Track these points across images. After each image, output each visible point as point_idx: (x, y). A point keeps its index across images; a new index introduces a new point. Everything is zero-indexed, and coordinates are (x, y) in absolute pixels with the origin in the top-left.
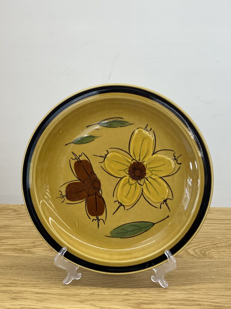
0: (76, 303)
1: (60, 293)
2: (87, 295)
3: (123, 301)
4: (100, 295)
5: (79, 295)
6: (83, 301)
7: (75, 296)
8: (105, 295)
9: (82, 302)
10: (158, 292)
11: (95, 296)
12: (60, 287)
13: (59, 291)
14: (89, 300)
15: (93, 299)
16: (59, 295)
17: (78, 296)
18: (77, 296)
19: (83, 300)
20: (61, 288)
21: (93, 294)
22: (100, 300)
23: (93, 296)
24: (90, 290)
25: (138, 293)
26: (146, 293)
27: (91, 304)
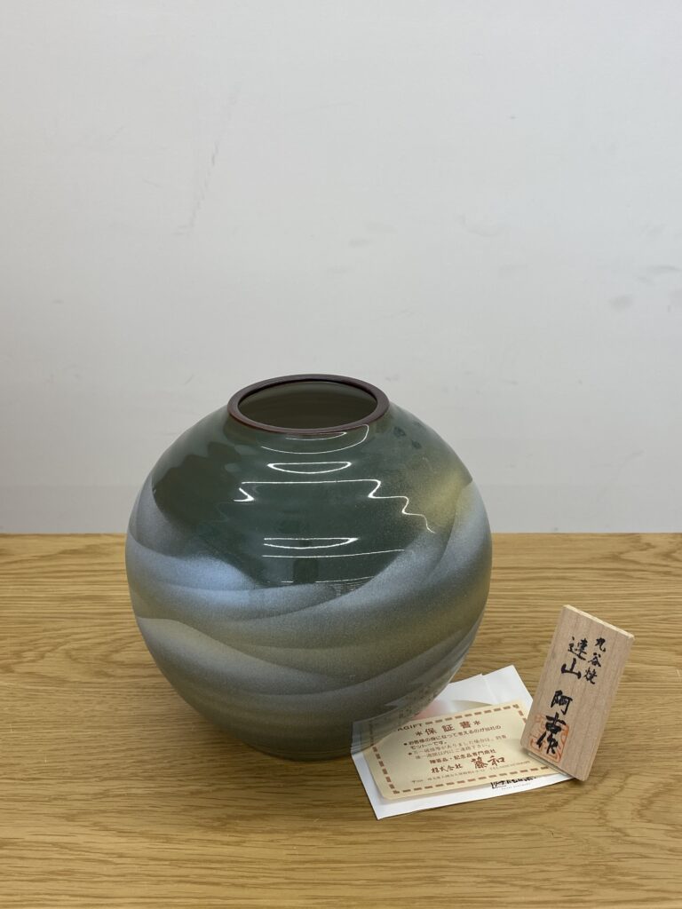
0: (56, 821)
1: (15, 795)
2: (89, 797)
3: (185, 810)
4: (124, 795)
5: (65, 799)
6: (73, 815)
7: (55, 802)
8: (135, 795)
9: (70, 818)
10: (282, 785)
11: (111, 799)
12: (15, 776)
13: (13, 787)
14: (90, 813)
15: (102, 808)
16: (9, 800)
17: (64, 803)
18: (59, 802)
19: (75, 812)
20: (19, 779)
21: (105, 794)
22: (120, 812)
23: (104, 800)
24: (100, 784)
25: (228, 786)
26: (249, 787)
27: (95, 824)
